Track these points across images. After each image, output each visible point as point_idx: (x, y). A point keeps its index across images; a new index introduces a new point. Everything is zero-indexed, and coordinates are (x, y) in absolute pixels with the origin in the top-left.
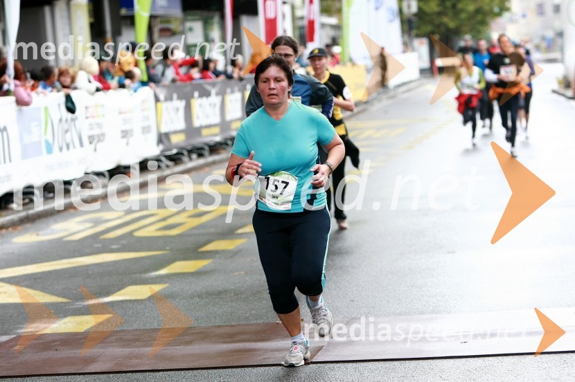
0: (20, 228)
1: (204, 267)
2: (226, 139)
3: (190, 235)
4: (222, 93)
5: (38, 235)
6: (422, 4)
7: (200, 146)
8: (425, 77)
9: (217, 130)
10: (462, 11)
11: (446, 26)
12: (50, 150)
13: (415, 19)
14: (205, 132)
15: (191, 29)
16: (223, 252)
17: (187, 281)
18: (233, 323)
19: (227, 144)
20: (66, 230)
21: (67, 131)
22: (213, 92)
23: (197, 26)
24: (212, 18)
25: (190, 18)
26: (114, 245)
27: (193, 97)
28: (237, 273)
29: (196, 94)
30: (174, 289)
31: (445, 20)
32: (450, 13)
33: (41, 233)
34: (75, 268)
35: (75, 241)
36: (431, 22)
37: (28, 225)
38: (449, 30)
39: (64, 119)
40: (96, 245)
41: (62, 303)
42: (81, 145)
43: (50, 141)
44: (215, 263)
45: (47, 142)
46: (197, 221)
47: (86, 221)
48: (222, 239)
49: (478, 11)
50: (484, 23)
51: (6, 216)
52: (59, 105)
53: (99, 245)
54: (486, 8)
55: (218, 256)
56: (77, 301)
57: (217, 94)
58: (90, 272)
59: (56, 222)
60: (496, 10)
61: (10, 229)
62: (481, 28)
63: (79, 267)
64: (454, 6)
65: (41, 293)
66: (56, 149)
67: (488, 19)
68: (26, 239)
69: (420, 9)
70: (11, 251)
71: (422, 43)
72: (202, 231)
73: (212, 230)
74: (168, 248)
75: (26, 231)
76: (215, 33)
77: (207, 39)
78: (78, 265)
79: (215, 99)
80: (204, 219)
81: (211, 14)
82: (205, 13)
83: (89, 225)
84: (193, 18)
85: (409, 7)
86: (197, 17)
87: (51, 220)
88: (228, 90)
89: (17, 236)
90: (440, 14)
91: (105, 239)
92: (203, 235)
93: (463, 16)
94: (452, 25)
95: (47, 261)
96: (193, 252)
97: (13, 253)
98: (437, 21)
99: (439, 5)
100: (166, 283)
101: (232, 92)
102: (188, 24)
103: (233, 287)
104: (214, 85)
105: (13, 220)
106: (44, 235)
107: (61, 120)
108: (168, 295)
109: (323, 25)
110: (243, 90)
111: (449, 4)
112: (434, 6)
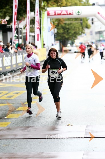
2: (12, 70)
6: (58, 30)
7: (5, 72)
9: (10, 67)
10: (70, 33)
11: (65, 37)
13: (56, 35)
19: (13, 72)
27: (4, 57)
29: (5, 56)
31: (65, 35)
32: (66, 33)
36: (60, 36)
49: (75, 33)
50: (76, 37)
54: (77, 32)
57: (10, 56)
60: (80, 33)
62: (75, 38)
64: (68, 31)
67: (77, 36)
69: (57, 32)
71: (58, 42)
79: (9, 58)
90: (63, 33)
93: (70, 34)
94: (67, 37)
98: (62, 35)
99: (63, 31)
101: (14, 56)
109: (30, 36)
110: (16, 55)
111: (66, 31)
112: (61, 31)
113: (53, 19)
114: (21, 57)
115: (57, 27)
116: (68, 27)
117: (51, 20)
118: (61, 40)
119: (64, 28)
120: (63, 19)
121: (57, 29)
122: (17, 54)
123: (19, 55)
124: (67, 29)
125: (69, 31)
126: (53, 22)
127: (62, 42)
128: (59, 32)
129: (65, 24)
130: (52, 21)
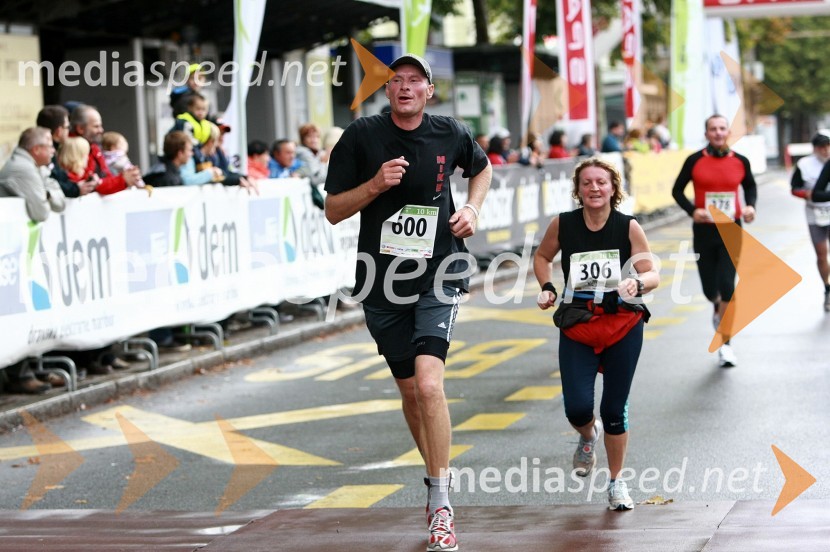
0: (252, 361)
1: (517, 422)
3: (489, 379)
4: (514, 185)
5: (279, 372)
6: (769, 70)
8: (774, 170)
9: (506, 235)
10: (823, 80)
11: (799, 98)
12: (291, 256)
14: (492, 237)
15: (463, 96)
16: (540, 403)
17: (498, 441)
18: (573, 503)
20: (315, 366)
21: (313, 232)
22: (503, 182)
23: (472, 92)
24: (492, 82)
25: (461, 81)
26: (387, 388)
28: (565, 433)
30: (482, 452)
31: (801, 91)
32: (807, 83)
33: (283, 369)
34: (338, 418)
35: (332, 382)
36: (781, 95)
37: (263, 359)
38: (805, 106)
39: (309, 216)
40: (362, 389)
41: (330, 466)
42: (332, 249)
43: (292, 243)
44: (530, 417)
45: (287, 245)
46: (494, 360)
47: (341, 355)
48: (536, 385)
51: (234, 344)
52: (304, 196)
53: (367, 388)
55: (533, 408)
56: (350, 465)
57: (508, 186)
58: (361, 425)
59: (301, 355)
61: (240, 363)
63: (344, 418)
64: (812, 74)
65: (299, 453)
66: (300, 255)
68: (262, 377)
70: (246, 393)
71: (769, 123)
72: (504, 373)
73: (518, 372)
74: (462, 395)
75: (262, 366)
76: (496, 102)
77: (485, 110)
78: (342, 414)
79: (505, 193)
80: (505, 356)
81: (491, 76)
82: (482, 75)
83: (347, 360)
84: (466, 81)
85: (752, 72)
86: (472, 80)
87: (293, 351)
88: (523, 181)
89: (249, 372)
90: (793, 84)
91: (372, 380)
92: (508, 378)
93: (826, 87)
94: (809, 98)
95: (299, 408)
96: (499, 402)
97: (250, 396)
98: (789, 93)
99: (792, 73)
100: (468, 443)
101: (527, 183)
102: (460, 90)
103: (564, 452)
104: (504, 173)
105: (243, 350)
106: (287, 372)
107: (305, 216)
108: (476, 461)
110: (541, 181)
111: (804, 73)
112: (785, 73)
113: (736, 22)
114: (564, 190)
115: (765, 57)
116: (812, 55)
117: (726, 25)
118: (787, 115)
119: (795, 61)
120: (783, 19)
121: (767, 64)
122: (548, 177)
123: (555, 177)
124: (811, 67)
125: (820, 74)
126: (740, 36)
127: (791, 121)
128: (775, 77)
129: (803, 42)
130: (732, 28)
